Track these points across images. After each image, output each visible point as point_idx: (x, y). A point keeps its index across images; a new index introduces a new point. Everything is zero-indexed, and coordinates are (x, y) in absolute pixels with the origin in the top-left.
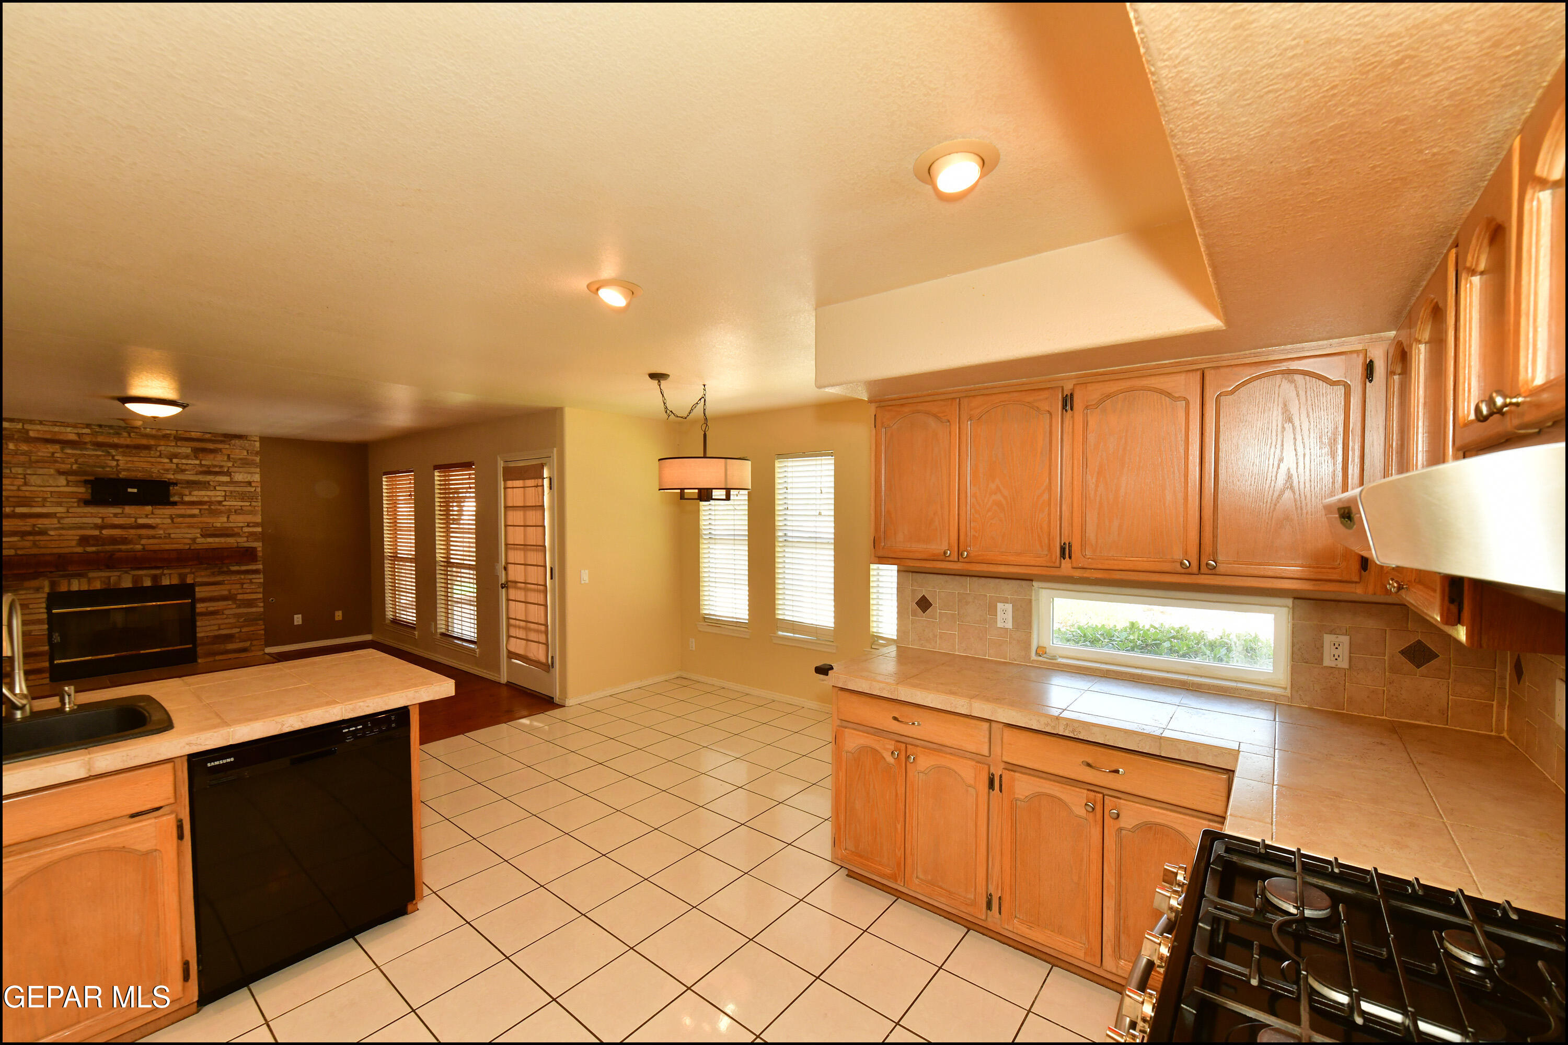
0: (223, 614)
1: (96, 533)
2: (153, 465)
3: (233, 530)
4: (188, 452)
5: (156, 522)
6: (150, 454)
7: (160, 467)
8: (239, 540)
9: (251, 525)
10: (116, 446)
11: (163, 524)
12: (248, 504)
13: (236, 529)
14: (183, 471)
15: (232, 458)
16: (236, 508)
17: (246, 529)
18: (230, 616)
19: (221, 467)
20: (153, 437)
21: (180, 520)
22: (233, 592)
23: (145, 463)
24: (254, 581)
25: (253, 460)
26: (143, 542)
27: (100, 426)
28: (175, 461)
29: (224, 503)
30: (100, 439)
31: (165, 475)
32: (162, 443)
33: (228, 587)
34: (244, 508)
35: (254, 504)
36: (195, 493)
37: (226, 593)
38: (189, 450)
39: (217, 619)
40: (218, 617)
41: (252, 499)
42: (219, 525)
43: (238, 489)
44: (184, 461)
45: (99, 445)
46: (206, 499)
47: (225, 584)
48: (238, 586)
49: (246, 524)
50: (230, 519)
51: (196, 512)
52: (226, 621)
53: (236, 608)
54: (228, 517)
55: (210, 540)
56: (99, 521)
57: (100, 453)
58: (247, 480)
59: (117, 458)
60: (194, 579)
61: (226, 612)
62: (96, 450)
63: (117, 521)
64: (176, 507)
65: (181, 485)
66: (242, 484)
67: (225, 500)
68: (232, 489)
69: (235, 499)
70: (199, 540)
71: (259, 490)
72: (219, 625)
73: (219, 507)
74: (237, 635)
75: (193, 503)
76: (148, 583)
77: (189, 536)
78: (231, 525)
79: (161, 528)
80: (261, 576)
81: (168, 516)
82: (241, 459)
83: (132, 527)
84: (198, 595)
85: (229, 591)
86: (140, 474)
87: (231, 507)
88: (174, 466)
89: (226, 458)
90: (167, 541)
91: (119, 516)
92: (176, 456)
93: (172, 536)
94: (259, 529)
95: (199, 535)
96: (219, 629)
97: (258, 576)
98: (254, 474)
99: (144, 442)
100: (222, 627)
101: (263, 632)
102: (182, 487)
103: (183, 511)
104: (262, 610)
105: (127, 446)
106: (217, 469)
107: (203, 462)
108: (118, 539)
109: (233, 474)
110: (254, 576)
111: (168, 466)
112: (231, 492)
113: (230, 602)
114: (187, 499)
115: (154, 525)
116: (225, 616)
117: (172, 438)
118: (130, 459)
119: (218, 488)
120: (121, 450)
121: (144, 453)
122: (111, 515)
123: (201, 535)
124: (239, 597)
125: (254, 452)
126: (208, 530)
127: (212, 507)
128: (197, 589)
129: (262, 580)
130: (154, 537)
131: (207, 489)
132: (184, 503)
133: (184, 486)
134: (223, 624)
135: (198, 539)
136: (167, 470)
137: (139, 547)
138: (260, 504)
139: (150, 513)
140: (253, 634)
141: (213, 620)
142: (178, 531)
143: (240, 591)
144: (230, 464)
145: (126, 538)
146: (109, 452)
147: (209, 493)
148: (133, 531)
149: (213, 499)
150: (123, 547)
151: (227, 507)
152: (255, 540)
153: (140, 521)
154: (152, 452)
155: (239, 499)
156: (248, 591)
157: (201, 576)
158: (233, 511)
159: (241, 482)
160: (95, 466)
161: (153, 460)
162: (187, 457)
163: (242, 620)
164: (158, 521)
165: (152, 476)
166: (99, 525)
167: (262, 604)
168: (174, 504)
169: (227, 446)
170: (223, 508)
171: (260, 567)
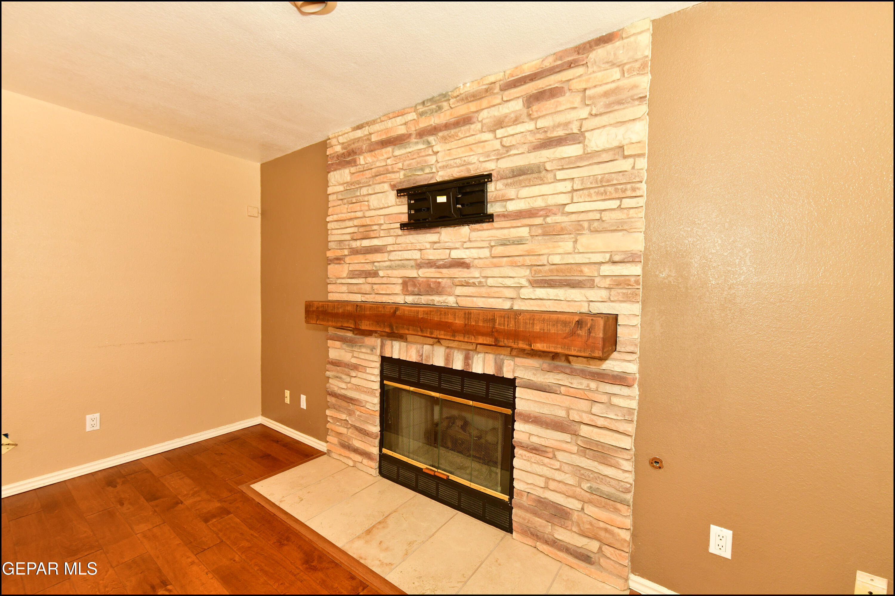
0: (554, 457)
1: (413, 273)
2: (471, 150)
3: (581, 271)
4: (518, 108)
5: (471, 256)
6: (469, 130)
7: (480, 151)
8: (592, 294)
9: (617, 258)
10: (434, 130)
11: (480, 258)
12: (614, 204)
13: (586, 270)
14: (508, 148)
15: (590, 98)
16: (591, 216)
17: (606, 270)
18: (566, 468)
19: (567, 124)
20: (475, 97)
21: (499, 250)
22: (575, 416)
23: (463, 149)
24: (615, 400)
25: (635, 86)
26: (459, 290)
27: (423, 103)
28: (500, 133)
29: (568, 209)
30: (424, 123)
31: (484, 165)
32: (484, 103)
33: (567, 401)
34: (606, 216)
35: (627, 203)
36: (525, 192)
37: (562, 413)
38: (517, 106)
39: (544, 465)
40: (546, 460)
41: (624, 191)
42: (556, 259)
43: (597, 170)
44: (511, 130)
45: (422, 134)
46: (539, 203)
47: (560, 393)
48: (584, 405)
49: (608, 256)
50: (578, 246)
51: (524, 232)
52: (558, 476)
53: (577, 454)
54: (575, 242)
55: (541, 292)
56: (416, 255)
57: (421, 146)
58: (616, 144)
59: (436, 149)
60: (514, 372)
61: (560, 456)
62: (417, 143)
63: (432, 255)
64: (495, 224)
65: (505, 181)
66: (605, 157)
67: (572, 202)
68: (584, 172)
69: (590, 195)
70: (527, 292)
71: (642, 163)
72: (548, 479)
73: (558, 218)
74: (575, 516)
75: (519, 215)
76: (458, 365)
77: (509, 282)
78: (579, 259)
79: (477, 267)
80: (635, 391)
81: (486, 244)
82: (606, 94)
83: (444, 266)
84: (520, 405)
85: (568, 410)
86: (456, 169)
87: (582, 217)
88: (497, 145)
89: (577, 100)
90: (483, 291)
91: (436, 246)
92: (500, 123)
93: (490, 282)
94: (636, 270)
95: (524, 282)
96: (546, 488)
97: (625, 391)
98: (630, 125)
99: (463, 110)
100: (552, 485)
101: (626, 536)
102: (507, 185)
103: (505, 231)
104: (630, 478)
105: (447, 126)
106: (560, 132)
107: (541, 123)
108: (432, 286)
109: (587, 134)
110: (616, 389)
111: (489, 147)
112: (582, 179)
113: (567, 437)
114: (512, 206)
115: (467, 261)
116: (557, 465)
117: (497, 90)
118: (448, 146)
119: (560, 175)
120: (440, 134)
121: (462, 131)
122: (428, 246)
123: (530, 282)
124: (584, 431)
125: (637, 65)
126: (540, 271)
127: (549, 220)
128: (519, 392)
129: (634, 404)
130: (467, 284)
131: (542, 182)
132: (506, 216)
133: (509, 181)
134: (554, 480)
135: (523, 291)
136: (487, 154)
137: (451, 301)
138: (642, 202)
139: (467, 239)
140: (606, 530)
141: (537, 463)
142: (496, 272)
143: (586, 418)
144: (584, 113)
145: (439, 283)
146: (429, 143)
147: (545, 189)
148: (446, 272)
149: (552, 201)
150: (437, 300)
151: (574, 217)
152: (627, 299)
153: (456, 254)
154: (473, 126)
155: (597, 193)
156: (600, 422)
157: (526, 368)
158: (586, 225)
159: (604, 150)
160: (416, 170)
161: (471, 140)
162: (516, 121)
163: (585, 486)
164: (474, 253)
165: (468, 170)
166: (419, 262)
167: (628, 466)
168: (490, 218)
169: (580, 71)
170: (565, 219)
171: (632, 368)
